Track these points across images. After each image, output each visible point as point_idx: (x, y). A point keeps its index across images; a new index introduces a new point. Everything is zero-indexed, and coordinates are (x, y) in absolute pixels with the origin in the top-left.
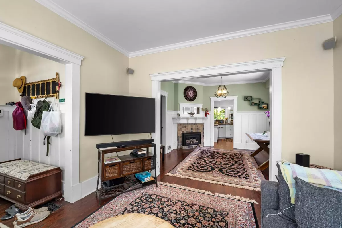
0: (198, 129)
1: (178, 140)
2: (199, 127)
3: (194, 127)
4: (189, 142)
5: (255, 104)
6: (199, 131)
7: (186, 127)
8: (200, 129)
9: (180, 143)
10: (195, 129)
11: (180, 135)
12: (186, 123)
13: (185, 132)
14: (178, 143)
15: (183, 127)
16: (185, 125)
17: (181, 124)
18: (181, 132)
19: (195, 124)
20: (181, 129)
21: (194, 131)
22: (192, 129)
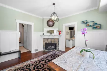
0: (55, 41)
1: (43, 46)
2: (56, 40)
3: (52, 40)
4: (49, 48)
5: (90, 26)
6: (56, 42)
7: (47, 40)
8: (56, 41)
9: (44, 48)
10: (53, 41)
11: (45, 44)
12: (48, 38)
13: (47, 42)
14: (43, 47)
15: (46, 40)
16: (47, 39)
17: (45, 39)
18: (45, 43)
19: (53, 39)
20: (45, 41)
21: (52, 42)
22: (51, 41)
